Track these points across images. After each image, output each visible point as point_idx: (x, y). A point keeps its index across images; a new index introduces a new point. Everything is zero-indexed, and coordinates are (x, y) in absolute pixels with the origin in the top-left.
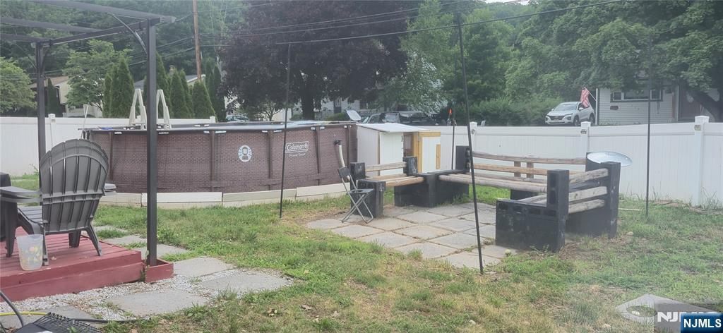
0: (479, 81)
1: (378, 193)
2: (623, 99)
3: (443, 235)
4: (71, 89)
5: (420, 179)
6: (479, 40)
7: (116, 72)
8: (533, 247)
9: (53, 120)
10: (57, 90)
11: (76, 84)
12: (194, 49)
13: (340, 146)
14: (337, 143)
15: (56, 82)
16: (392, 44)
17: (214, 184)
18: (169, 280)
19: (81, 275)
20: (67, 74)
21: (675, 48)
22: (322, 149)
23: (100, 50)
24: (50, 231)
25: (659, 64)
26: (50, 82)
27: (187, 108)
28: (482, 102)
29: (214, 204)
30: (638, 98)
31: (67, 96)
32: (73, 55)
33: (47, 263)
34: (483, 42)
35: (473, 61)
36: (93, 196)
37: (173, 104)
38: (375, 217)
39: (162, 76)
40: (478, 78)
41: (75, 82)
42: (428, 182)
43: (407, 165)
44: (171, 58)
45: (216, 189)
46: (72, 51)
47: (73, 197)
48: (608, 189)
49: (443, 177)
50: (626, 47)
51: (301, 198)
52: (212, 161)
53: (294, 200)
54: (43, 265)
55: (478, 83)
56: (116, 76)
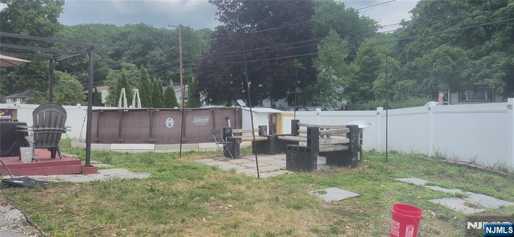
0: (368, 87)
1: (236, 145)
2: (467, 100)
3: (263, 166)
4: (109, 94)
5: (266, 138)
6: (368, 59)
7: (119, 80)
8: (301, 170)
9: (79, 108)
10: (100, 94)
11: (112, 91)
12: (179, 67)
13: (229, 120)
14: (227, 119)
15: (99, 89)
16: (308, 62)
17: (152, 140)
18: (95, 175)
19: (50, 167)
20: (107, 84)
21: (483, 63)
22: (217, 122)
23: (128, 68)
24: (38, 147)
25: (473, 74)
26: (96, 90)
27: (162, 102)
28: (370, 102)
29: (150, 151)
30: (478, 99)
31: (106, 99)
32: (111, 72)
33: (34, 161)
34: (370, 61)
35: (364, 74)
36: (59, 130)
37: (153, 100)
38: (234, 158)
39: (146, 82)
40: (367, 85)
41: (111, 89)
42: (270, 140)
43: (260, 130)
44: (173, 74)
45: (152, 143)
46: (110, 70)
47: (49, 130)
48: (350, 140)
49: (279, 137)
50: (448, 63)
51: (202, 150)
52: (151, 127)
53: (197, 151)
54: (32, 161)
55: (367, 89)
56: (119, 82)
